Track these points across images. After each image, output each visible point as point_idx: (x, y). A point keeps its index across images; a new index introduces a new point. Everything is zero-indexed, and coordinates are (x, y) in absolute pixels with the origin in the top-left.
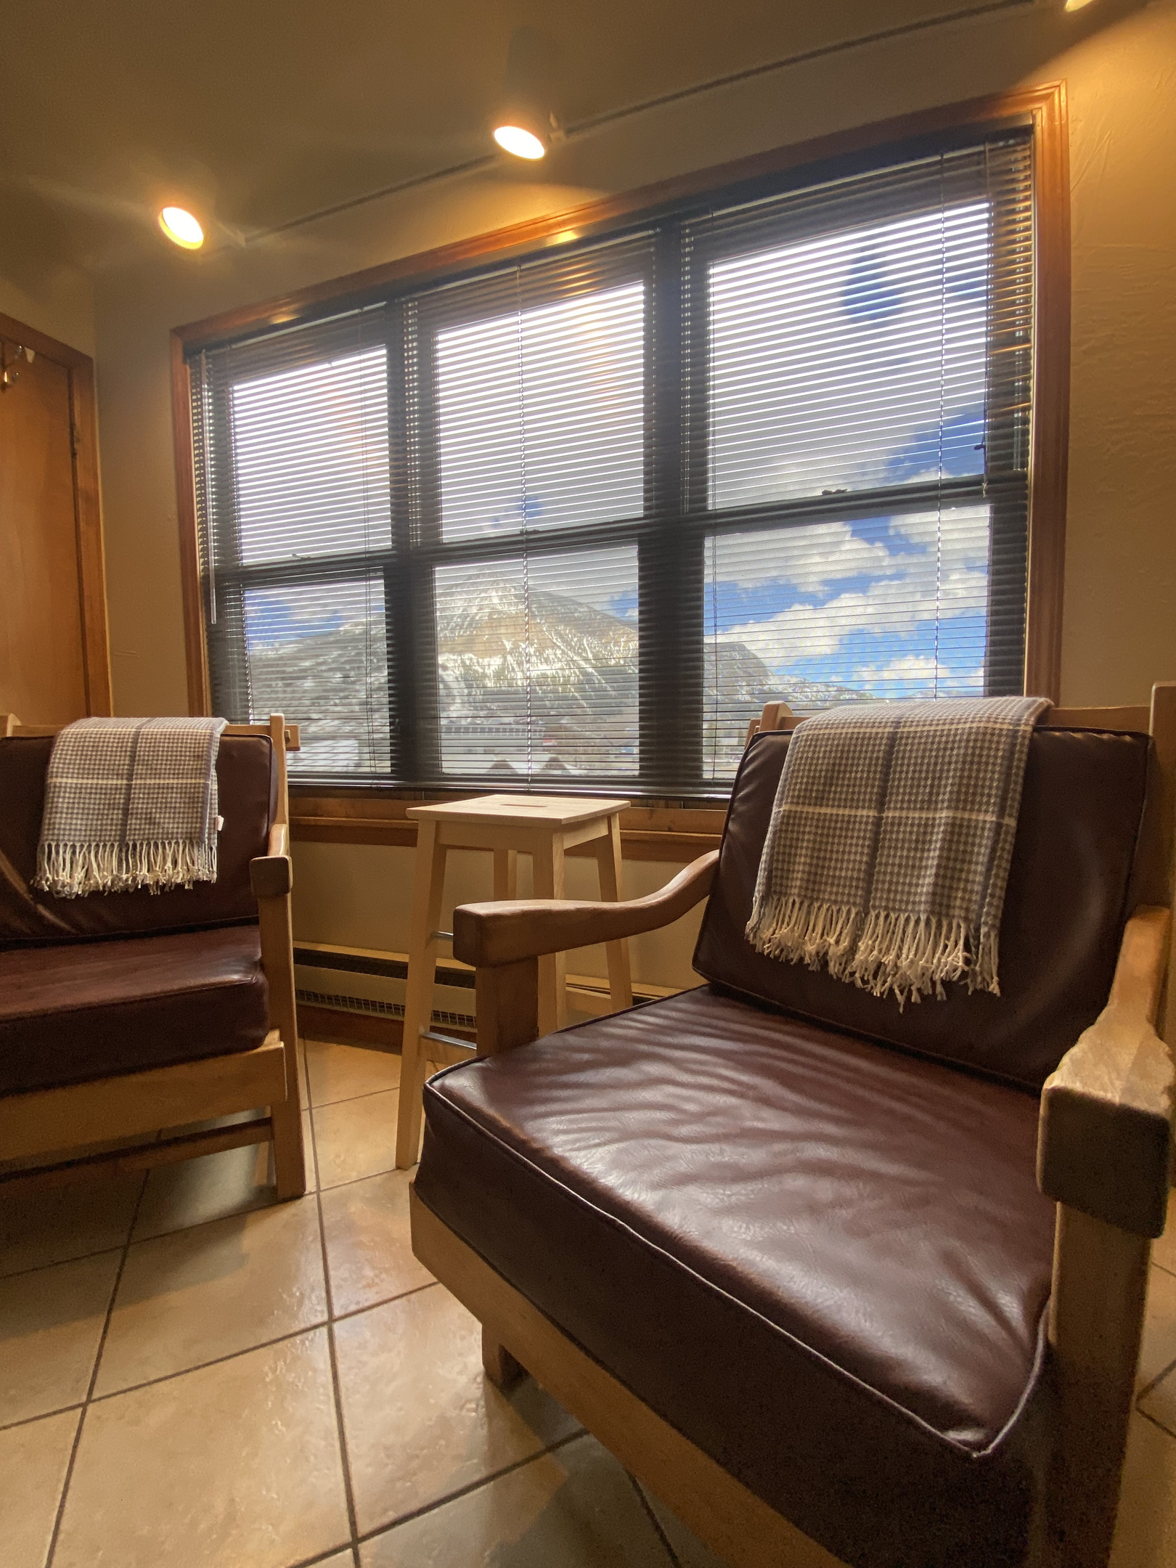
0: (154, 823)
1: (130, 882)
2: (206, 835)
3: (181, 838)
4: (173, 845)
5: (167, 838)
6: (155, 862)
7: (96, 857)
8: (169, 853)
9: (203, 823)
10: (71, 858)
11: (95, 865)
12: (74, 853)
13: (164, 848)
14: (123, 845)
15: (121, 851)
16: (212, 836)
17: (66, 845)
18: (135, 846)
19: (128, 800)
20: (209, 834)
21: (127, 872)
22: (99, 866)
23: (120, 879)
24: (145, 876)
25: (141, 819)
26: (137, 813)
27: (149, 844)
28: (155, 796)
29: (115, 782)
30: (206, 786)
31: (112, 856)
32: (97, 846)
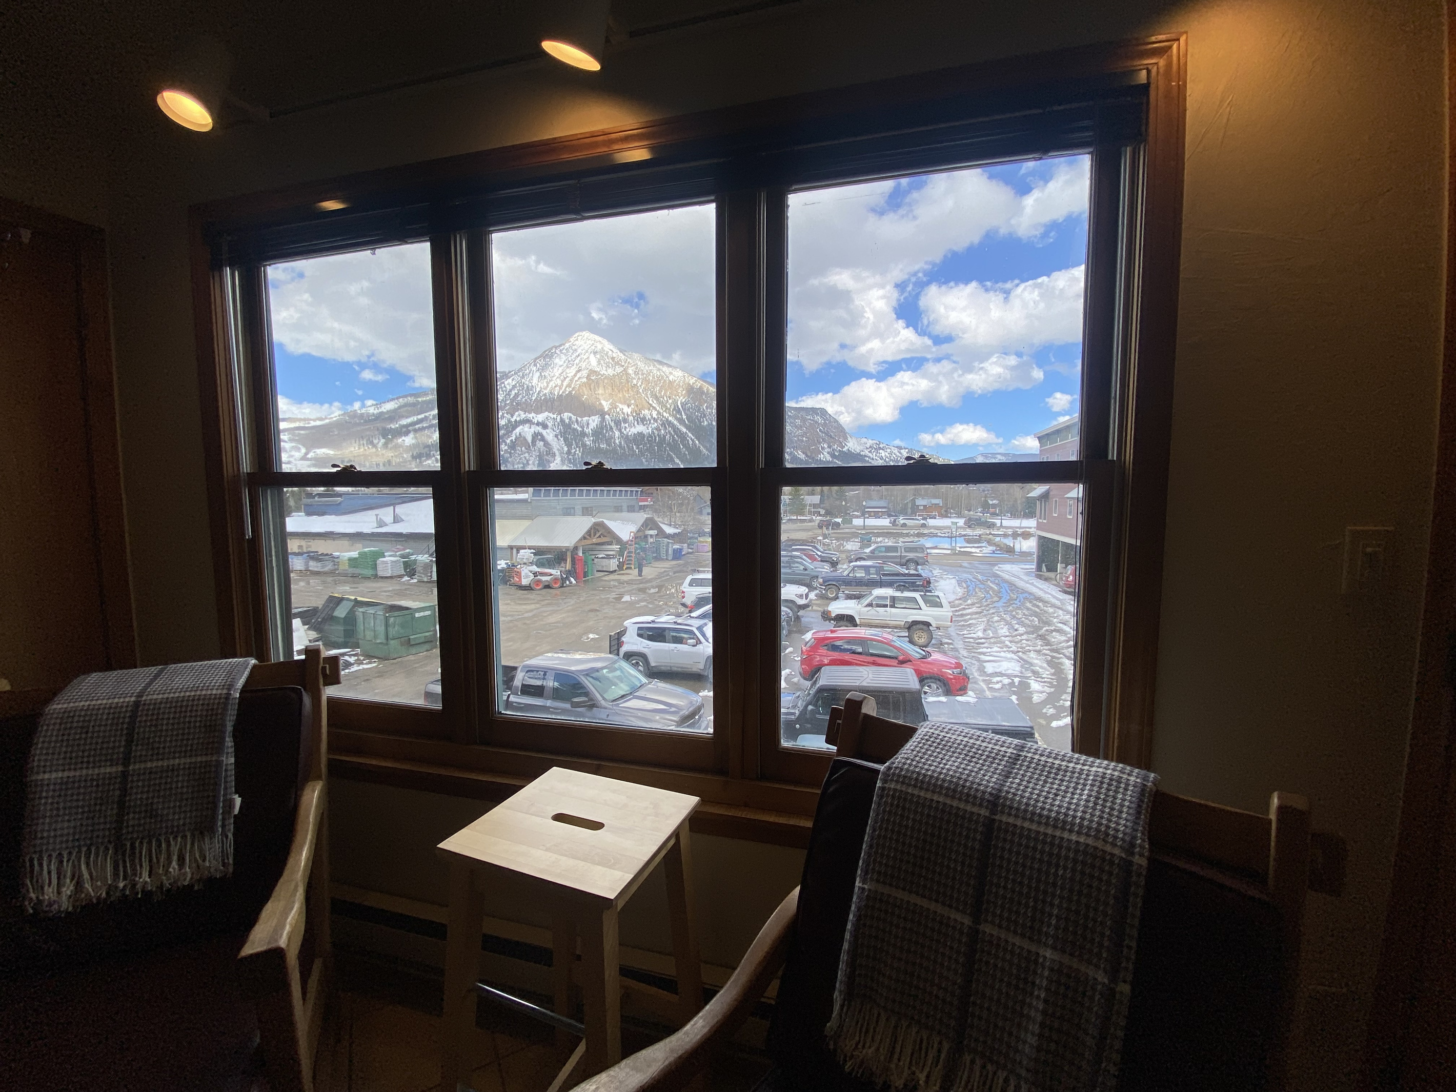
0: (156, 816)
1: (127, 893)
2: (220, 823)
3: (189, 830)
4: (179, 839)
5: (172, 833)
6: (158, 862)
7: (88, 864)
8: (175, 850)
9: (215, 807)
10: (58, 869)
11: (86, 875)
12: (61, 862)
13: (169, 845)
14: (119, 847)
15: (116, 853)
16: (227, 823)
17: (50, 856)
18: (133, 847)
19: (124, 791)
20: (224, 819)
21: (125, 878)
22: (91, 874)
23: (117, 887)
24: (146, 882)
25: (140, 812)
26: (135, 806)
27: (150, 843)
28: (157, 782)
29: (108, 770)
30: (219, 764)
31: (106, 859)
32: (89, 850)
